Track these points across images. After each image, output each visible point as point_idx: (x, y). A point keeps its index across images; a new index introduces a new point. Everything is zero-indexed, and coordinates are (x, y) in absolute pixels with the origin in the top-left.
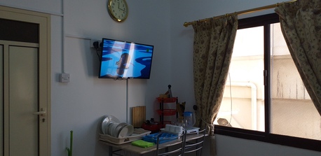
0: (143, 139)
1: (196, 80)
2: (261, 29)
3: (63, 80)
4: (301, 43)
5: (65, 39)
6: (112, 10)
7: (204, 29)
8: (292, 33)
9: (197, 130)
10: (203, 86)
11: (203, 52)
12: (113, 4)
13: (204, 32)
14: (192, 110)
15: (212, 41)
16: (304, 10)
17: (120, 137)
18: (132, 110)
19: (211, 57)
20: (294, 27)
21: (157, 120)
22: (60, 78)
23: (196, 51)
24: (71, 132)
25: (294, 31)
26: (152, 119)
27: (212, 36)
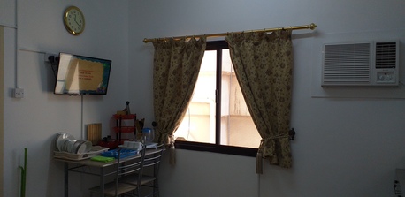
0: (101, 155)
1: (156, 97)
2: (214, 53)
3: (17, 96)
4: (244, 68)
5: (19, 52)
6: (68, 22)
7: (164, 48)
8: (237, 60)
9: (154, 145)
10: (163, 102)
11: (163, 70)
12: (70, 16)
13: (164, 51)
14: (151, 126)
15: (172, 60)
16: (247, 42)
17: (78, 153)
18: (87, 127)
19: (171, 76)
20: (239, 55)
21: (114, 137)
22: (13, 94)
23: (157, 69)
24: (26, 149)
25: (239, 59)
26: (109, 137)
27: (173, 55)
